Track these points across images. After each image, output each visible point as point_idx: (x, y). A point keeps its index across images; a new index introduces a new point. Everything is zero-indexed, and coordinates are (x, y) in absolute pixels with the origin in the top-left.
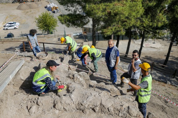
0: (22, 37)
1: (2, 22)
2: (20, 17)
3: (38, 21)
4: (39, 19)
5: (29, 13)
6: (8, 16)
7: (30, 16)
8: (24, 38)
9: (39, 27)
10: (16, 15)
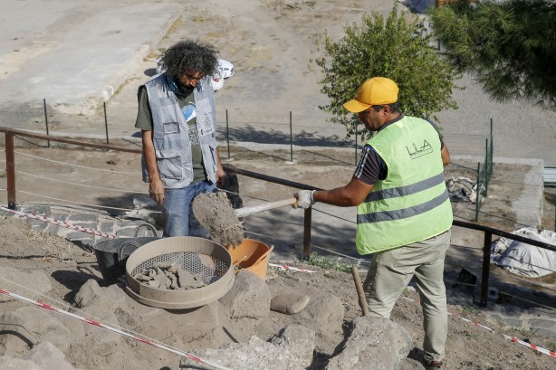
0: (225, 144)
1: (147, 48)
2: (245, 33)
3: (338, 59)
4: (345, 52)
5: (298, 15)
6: (184, 19)
7: (301, 30)
8: (236, 150)
9: (333, 99)
10: (226, 15)
